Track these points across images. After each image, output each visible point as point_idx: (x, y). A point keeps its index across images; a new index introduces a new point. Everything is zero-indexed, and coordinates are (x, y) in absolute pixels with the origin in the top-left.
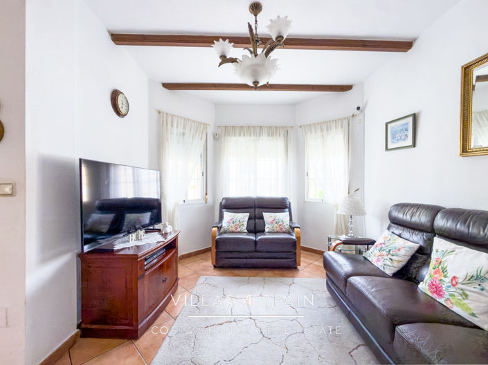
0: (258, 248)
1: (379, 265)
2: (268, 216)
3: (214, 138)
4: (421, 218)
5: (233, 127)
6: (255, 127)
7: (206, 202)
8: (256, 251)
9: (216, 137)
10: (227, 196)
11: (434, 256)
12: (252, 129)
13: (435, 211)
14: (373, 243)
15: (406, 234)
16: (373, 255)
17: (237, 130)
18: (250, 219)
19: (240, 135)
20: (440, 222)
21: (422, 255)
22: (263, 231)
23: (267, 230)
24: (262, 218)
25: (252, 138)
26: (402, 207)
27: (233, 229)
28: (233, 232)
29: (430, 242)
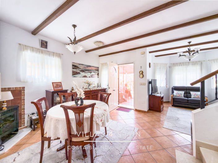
2: (192, 93)
3: (169, 67)
5: (177, 63)
6: (186, 63)
7: (167, 87)
8: (188, 103)
9: (170, 67)
10: (174, 86)
12: (185, 64)
17: (178, 64)
18: (185, 93)
19: (179, 66)
23: (192, 97)
24: (190, 93)
25: (185, 66)
27: (178, 96)
28: (178, 97)
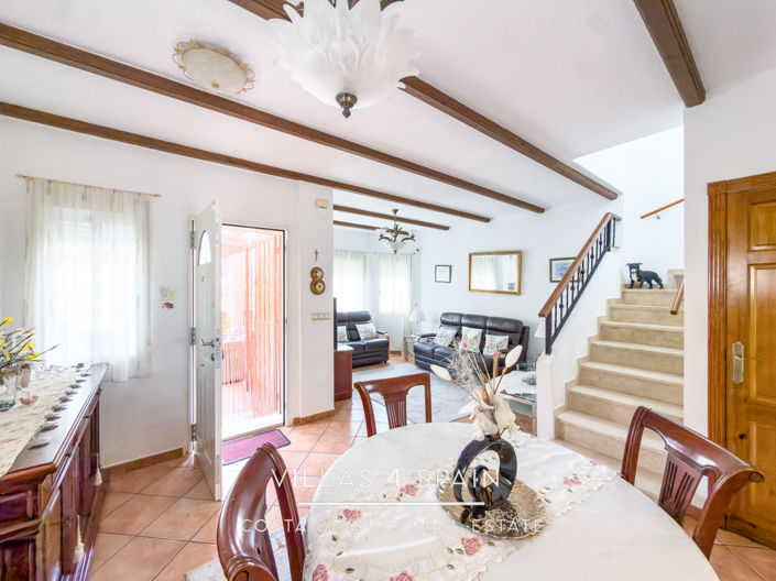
0: (367, 350)
1: (442, 344)
2: (360, 327)
4: (456, 320)
11: (463, 334)
13: (461, 315)
14: (435, 335)
15: (450, 328)
16: (437, 341)
18: (347, 330)
20: (463, 321)
21: (458, 335)
22: (359, 339)
23: (362, 338)
24: (356, 329)
26: (446, 315)
29: (460, 330)
